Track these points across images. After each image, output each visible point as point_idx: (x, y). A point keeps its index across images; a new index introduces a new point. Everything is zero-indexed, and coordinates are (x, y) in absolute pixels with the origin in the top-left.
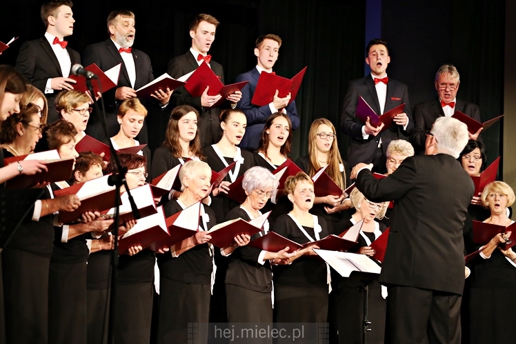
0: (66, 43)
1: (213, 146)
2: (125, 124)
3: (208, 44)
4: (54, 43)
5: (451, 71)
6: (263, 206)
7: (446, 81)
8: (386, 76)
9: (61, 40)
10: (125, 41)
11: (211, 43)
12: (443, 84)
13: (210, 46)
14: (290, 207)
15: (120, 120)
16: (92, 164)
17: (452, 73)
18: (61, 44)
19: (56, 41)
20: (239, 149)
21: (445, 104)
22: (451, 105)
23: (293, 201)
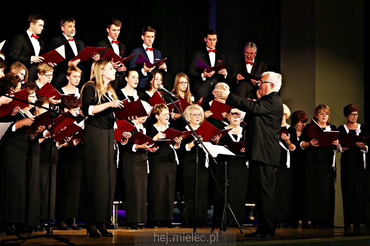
1: (122, 90)
2: (71, 79)
4: (31, 37)
5: (252, 46)
6: (145, 121)
7: (248, 52)
8: (215, 48)
9: (35, 36)
10: (71, 34)
12: (247, 53)
14: (156, 121)
15: (68, 78)
17: (252, 48)
20: (136, 91)
21: (248, 63)
22: (251, 64)
23: (158, 119)
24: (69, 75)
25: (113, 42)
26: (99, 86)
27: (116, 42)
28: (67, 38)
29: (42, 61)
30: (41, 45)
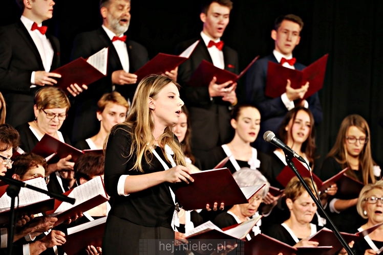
0: (45, 28)
1: (223, 146)
3: (220, 29)
4: (32, 29)
9: (40, 25)
10: (118, 25)
11: (223, 27)
13: (222, 31)
16: (32, 166)
18: (40, 30)
19: (34, 27)
20: (254, 150)
24: (101, 110)
25: (211, 43)
26: (142, 131)
27: (217, 45)
28: (111, 35)
29: (56, 82)
30: (54, 46)
